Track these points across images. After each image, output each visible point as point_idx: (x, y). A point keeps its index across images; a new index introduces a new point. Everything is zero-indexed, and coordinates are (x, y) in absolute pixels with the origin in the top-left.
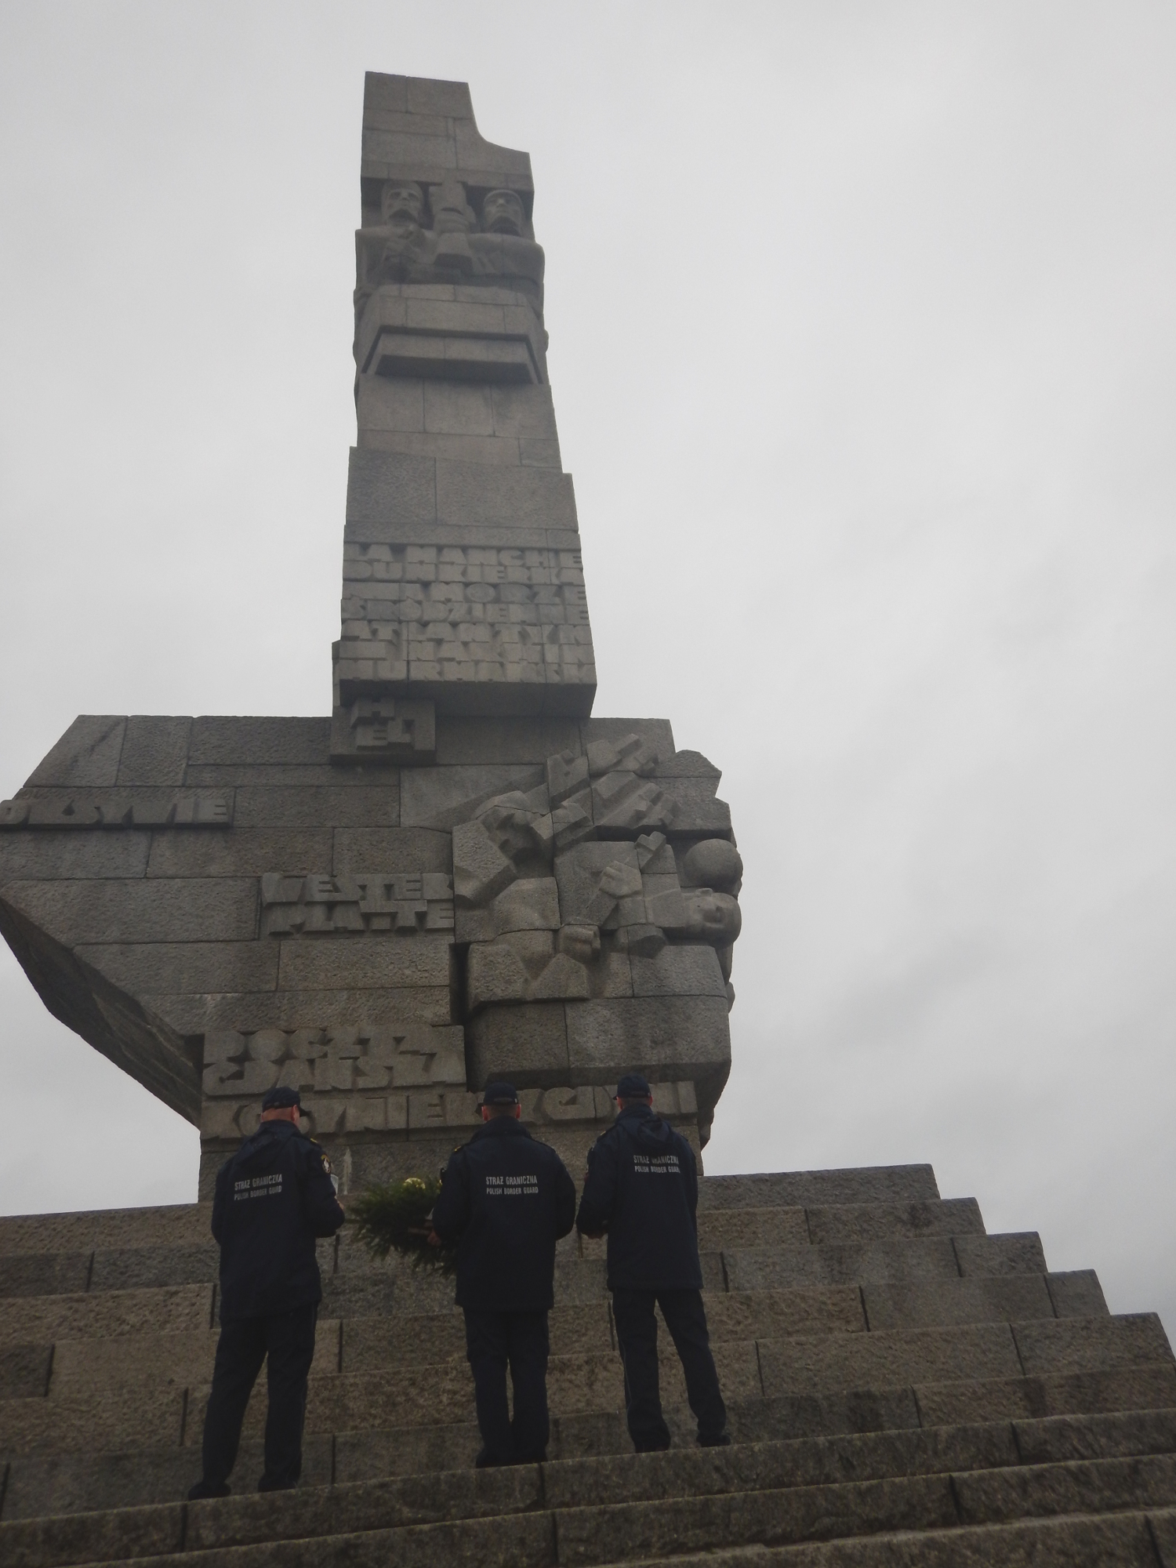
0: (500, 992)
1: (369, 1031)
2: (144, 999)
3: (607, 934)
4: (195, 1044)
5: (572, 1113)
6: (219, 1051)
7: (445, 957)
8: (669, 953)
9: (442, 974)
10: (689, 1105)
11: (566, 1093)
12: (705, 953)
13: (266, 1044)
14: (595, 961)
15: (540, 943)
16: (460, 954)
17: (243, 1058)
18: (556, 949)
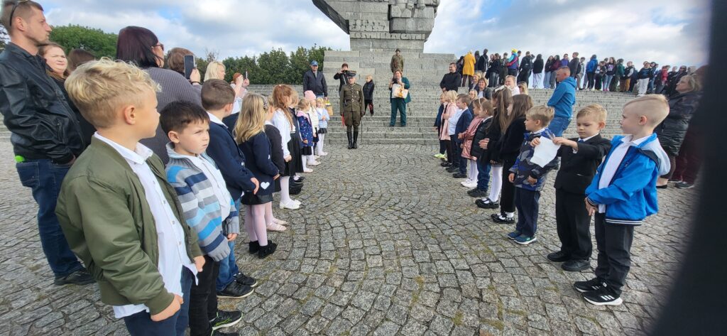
0: (396, 16)
1: (375, 21)
2: (339, 12)
3: (415, 5)
4: (347, 22)
5: (405, 38)
6: (351, 23)
7: (387, 7)
8: (426, 8)
9: (386, 11)
10: (423, 38)
11: (404, 35)
12: (432, 9)
13: (359, 22)
14: (413, 10)
15: (404, 6)
16: (390, 6)
17: (355, 25)
18: (406, 7)
